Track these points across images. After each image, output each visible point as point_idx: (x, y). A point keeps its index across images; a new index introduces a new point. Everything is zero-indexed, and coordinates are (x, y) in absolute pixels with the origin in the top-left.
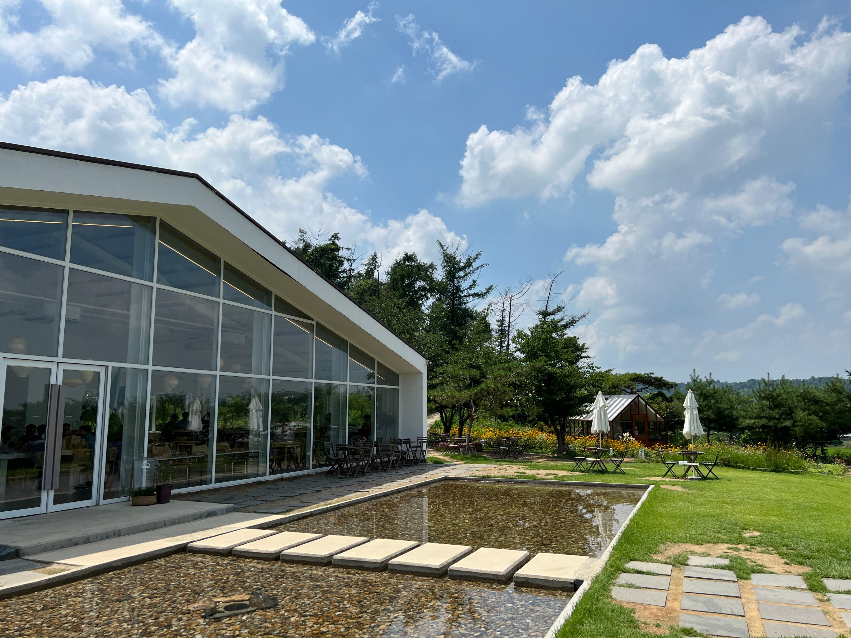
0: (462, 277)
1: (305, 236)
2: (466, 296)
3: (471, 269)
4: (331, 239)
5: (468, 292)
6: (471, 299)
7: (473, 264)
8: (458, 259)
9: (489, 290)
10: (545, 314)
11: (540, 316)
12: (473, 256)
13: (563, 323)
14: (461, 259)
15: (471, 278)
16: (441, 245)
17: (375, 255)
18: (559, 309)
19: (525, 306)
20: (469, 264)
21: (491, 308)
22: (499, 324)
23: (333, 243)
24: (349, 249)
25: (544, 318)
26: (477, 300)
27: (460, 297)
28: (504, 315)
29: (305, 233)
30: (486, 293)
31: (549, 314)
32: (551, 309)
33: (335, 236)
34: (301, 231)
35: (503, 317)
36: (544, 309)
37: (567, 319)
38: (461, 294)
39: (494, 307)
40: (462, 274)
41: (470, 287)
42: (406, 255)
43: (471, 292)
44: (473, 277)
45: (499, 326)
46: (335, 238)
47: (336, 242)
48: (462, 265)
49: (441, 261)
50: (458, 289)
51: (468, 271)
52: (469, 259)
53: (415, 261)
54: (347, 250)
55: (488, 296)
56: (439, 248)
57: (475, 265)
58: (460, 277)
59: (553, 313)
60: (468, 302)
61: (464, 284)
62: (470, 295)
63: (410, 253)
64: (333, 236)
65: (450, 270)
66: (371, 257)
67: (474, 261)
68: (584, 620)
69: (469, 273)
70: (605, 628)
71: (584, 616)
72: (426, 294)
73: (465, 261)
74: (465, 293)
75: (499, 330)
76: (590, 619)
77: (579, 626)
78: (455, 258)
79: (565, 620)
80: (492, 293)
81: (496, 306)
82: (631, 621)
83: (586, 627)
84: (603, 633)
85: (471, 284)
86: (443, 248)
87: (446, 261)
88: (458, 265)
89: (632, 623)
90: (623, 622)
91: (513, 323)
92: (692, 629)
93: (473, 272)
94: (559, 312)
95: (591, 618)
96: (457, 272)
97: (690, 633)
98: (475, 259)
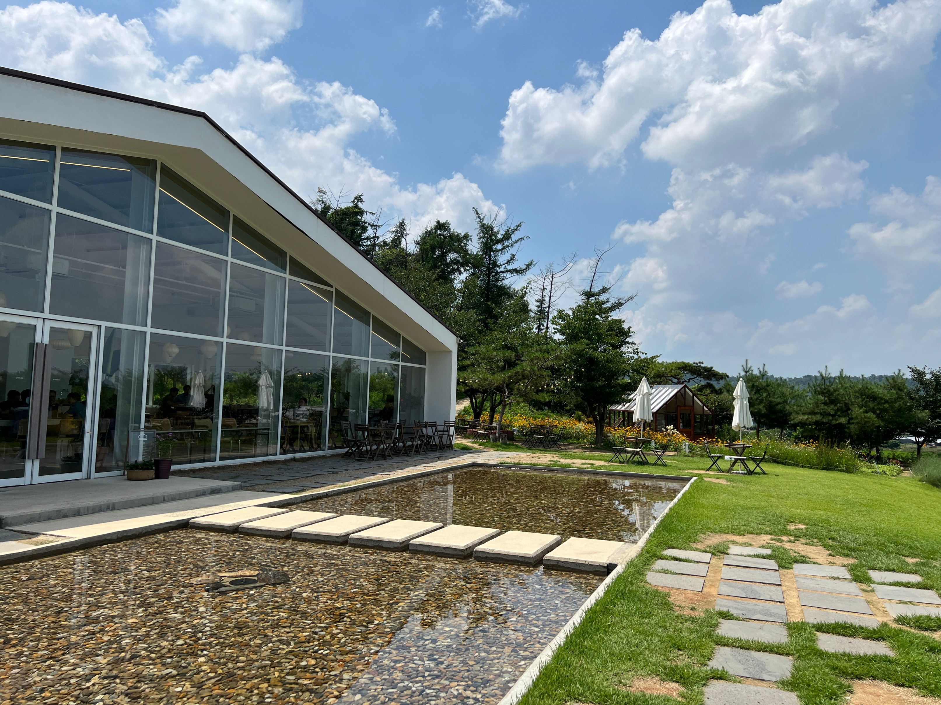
0: (500, 250)
1: (325, 196)
2: (503, 272)
3: (510, 241)
4: (353, 202)
5: (505, 268)
6: (508, 275)
7: (513, 236)
8: (495, 230)
9: (528, 266)
10: (589, 295)
11: (584, 297)
12: (513, 227)
13: (608, 305)
14: (499, 230)
15: (510, 252)
16: (477, 213)
17: (403, 222)
18: (604, 290)
19: (567, 285)
20: (507, 236)
21: (530, 286)
22: (539, 304)
23: (356, 206)
24: (373, 214)
25: (588, 299)
26: (515, 277)
27: (497, 273)
28: (544, 294)
29: (324, 193)
30: (525, 269)
31: (593, 295)
32: (595, 290)
33: (359, 199)
34: (320, 191)
35: (543, 297)
36: (588, 289)
37: (612, 301)
38: (497, 269)
39: (533, 285)
40: (499, 246)
41: (508, 262)
42: (438, 223)
43: (509, 267)
44: (512, 251)
45: (538, 307)
46: (358, 201)
47: (360, 204)
48: (500, 236)
49: (477, 231)
50: (495, 264)
51: (506, 243)
52: (508, 231)
53: (448, 229)
54: (371, 215)
55: (528, 272)
56: (475, 216)
57: (514, 237)
58: (497, 251)
59: (599, 294)
60: (505, 278)
61: (502, 259)
62: (507, 271)
63: (442, 221)
64: (356, 198)
65: (487, 242)
66: (398, 224)
67: (513, 232)
68: (616, 601)
69: (508, 246)
70: (638, 609)
71: (617, 597)
72: (458, 268)
73: (503, 233)
74: (502, 269)
75: (538, 311)
76: (622, 601)
77: (610, 607)
78: (492, 229)
79: (596, 600)
80: (532, 269)
81: (535, 284)
82: (665, 604)
83: (618, 608)
84: (635, 613)
85: (509, 259)
86: (479, 217)
87: (482, 231)
88: (496, 237)
89: (666, 605)
90: (657, 604)
91: (554, 304)
92: (729, 612)
93: (512, 245)
94: (604, 292)
95: (624, 599)
96: (494, 245)
97: (726, 617)
98: (515, 230)
